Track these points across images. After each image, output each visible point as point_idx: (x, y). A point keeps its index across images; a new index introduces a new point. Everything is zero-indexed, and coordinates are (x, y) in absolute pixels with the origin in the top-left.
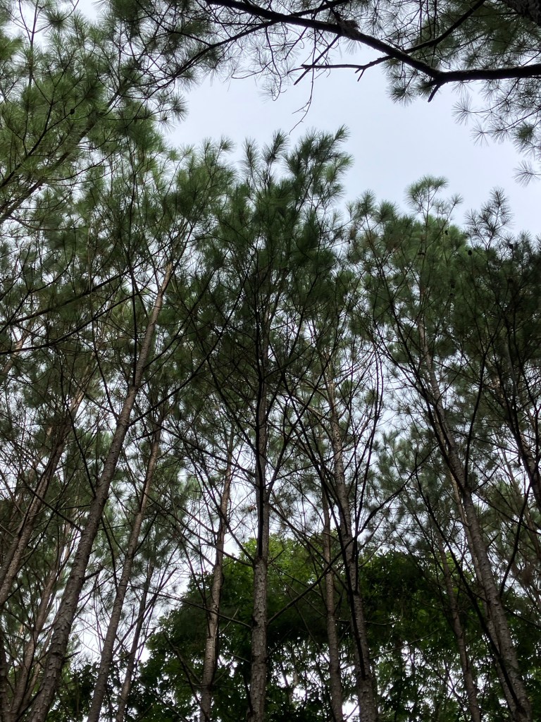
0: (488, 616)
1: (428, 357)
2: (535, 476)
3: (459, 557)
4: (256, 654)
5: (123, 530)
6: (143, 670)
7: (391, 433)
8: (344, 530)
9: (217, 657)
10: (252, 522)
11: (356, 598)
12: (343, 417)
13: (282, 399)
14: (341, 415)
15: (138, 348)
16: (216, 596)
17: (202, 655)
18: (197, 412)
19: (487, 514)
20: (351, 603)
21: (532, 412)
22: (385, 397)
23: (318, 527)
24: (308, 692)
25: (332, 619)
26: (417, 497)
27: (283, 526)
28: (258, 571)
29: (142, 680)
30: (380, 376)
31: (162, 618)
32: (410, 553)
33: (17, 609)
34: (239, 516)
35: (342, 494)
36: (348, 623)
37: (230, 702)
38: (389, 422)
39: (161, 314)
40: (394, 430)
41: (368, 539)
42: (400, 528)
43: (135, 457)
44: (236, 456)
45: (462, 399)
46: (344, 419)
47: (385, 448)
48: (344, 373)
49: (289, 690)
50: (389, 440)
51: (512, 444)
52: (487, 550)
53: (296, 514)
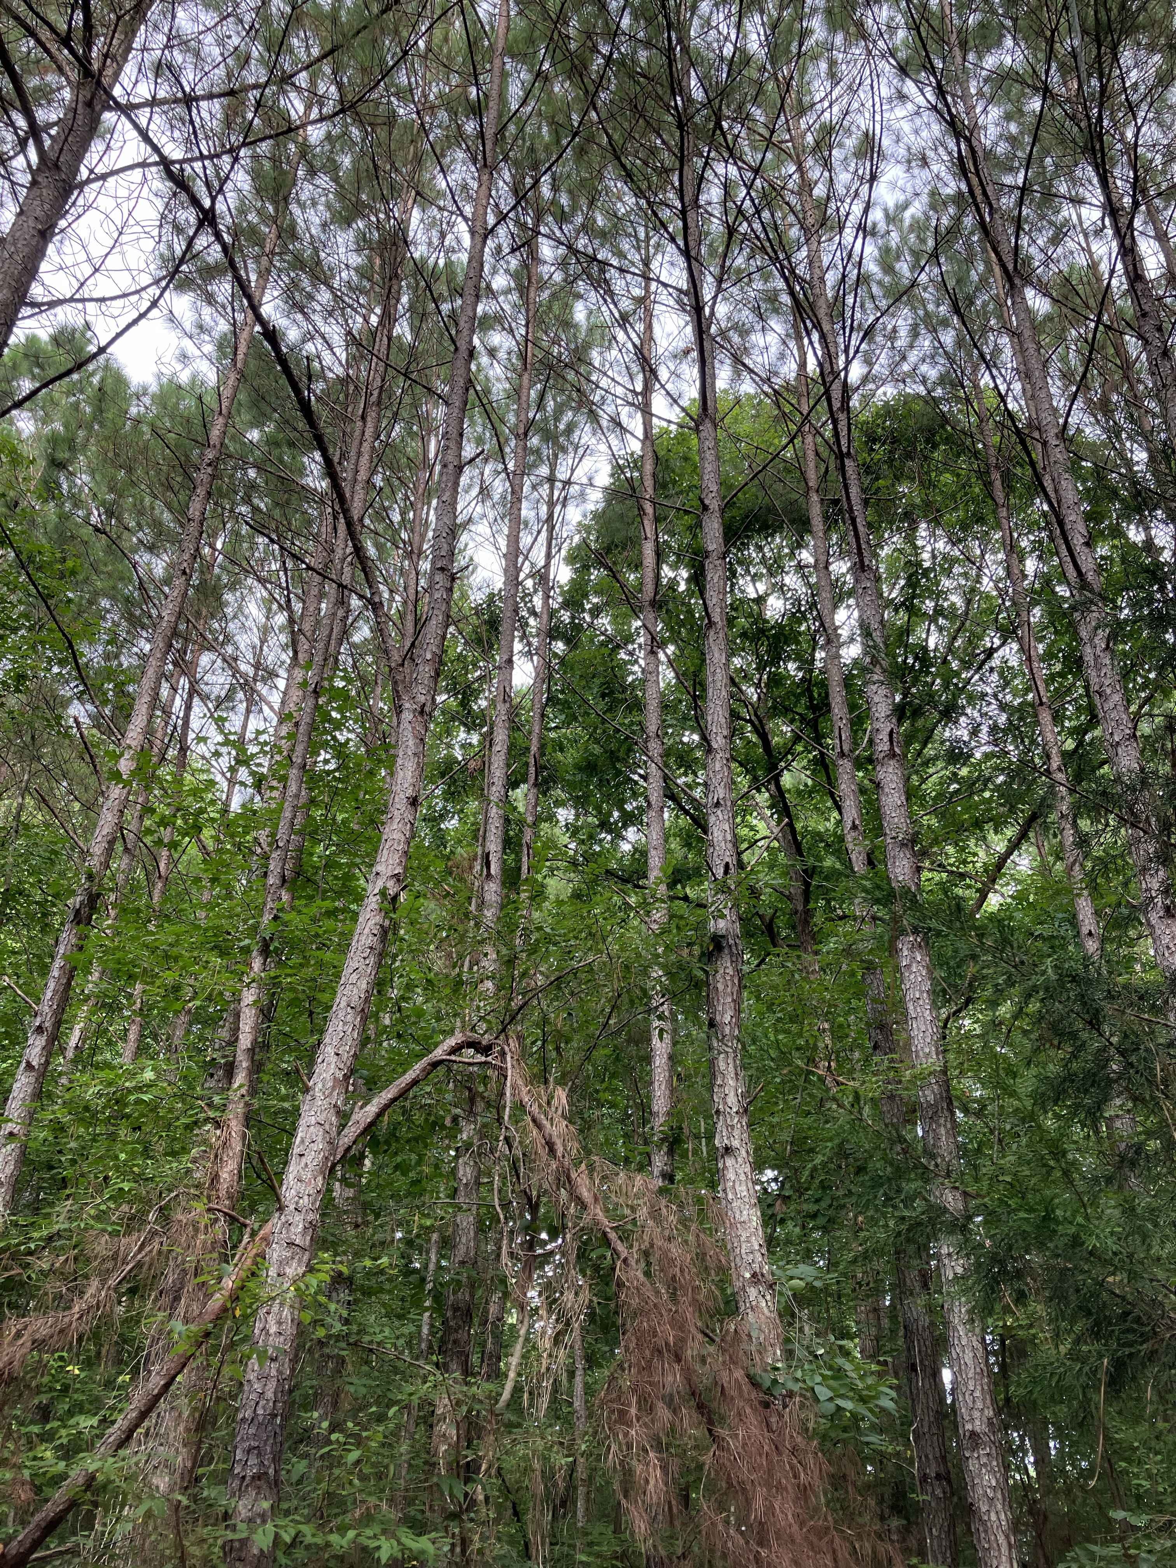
0: (1044, 468)
1: (957, 51)
2: (1128, 241)
3: (1003, 388)
4: (710, 548)
5: (507, 405)
6: (562, 593)
7: (897, 206)
8: (827, 366)
9: (658, 568)
10: (691, 372)
11: (847, 462)
12: (820, 185)
13: (720, 168)
14: (816, 183)
15: (483, 104)
16: (649, 483)
17: (637, 566)
18: (589, 208)
19: (1049, 318)
20: (842, 469)
21: (1129, 134)
22: (885, 142)
23: (789, 370)
24: (786, 599)
25: (815, 498)
26: (938, 306)
27: (737, 374)
28: (703, 434)
29: (566, 605)
30: (877, 99)
31: (580, 524)
32: (929, 392)
33: (385, 529)
34: (670, 364)
35: (822, 312)
36: (836, 502)
37: (682, 624)
38: (893, 185)
39: (510, 37)
40: (902, 198)
41: (865, 380)
42: (913, 356)
43: (508, 291)
44: (657, 271)
45: (1013, 128)
46: (820, 191)
47: (888, 232)
48: (818, 106)
49: (760, 600)
50: (891, 218)
51: (1096, 196)
52: (1046, 374)
53: (756, 351)
